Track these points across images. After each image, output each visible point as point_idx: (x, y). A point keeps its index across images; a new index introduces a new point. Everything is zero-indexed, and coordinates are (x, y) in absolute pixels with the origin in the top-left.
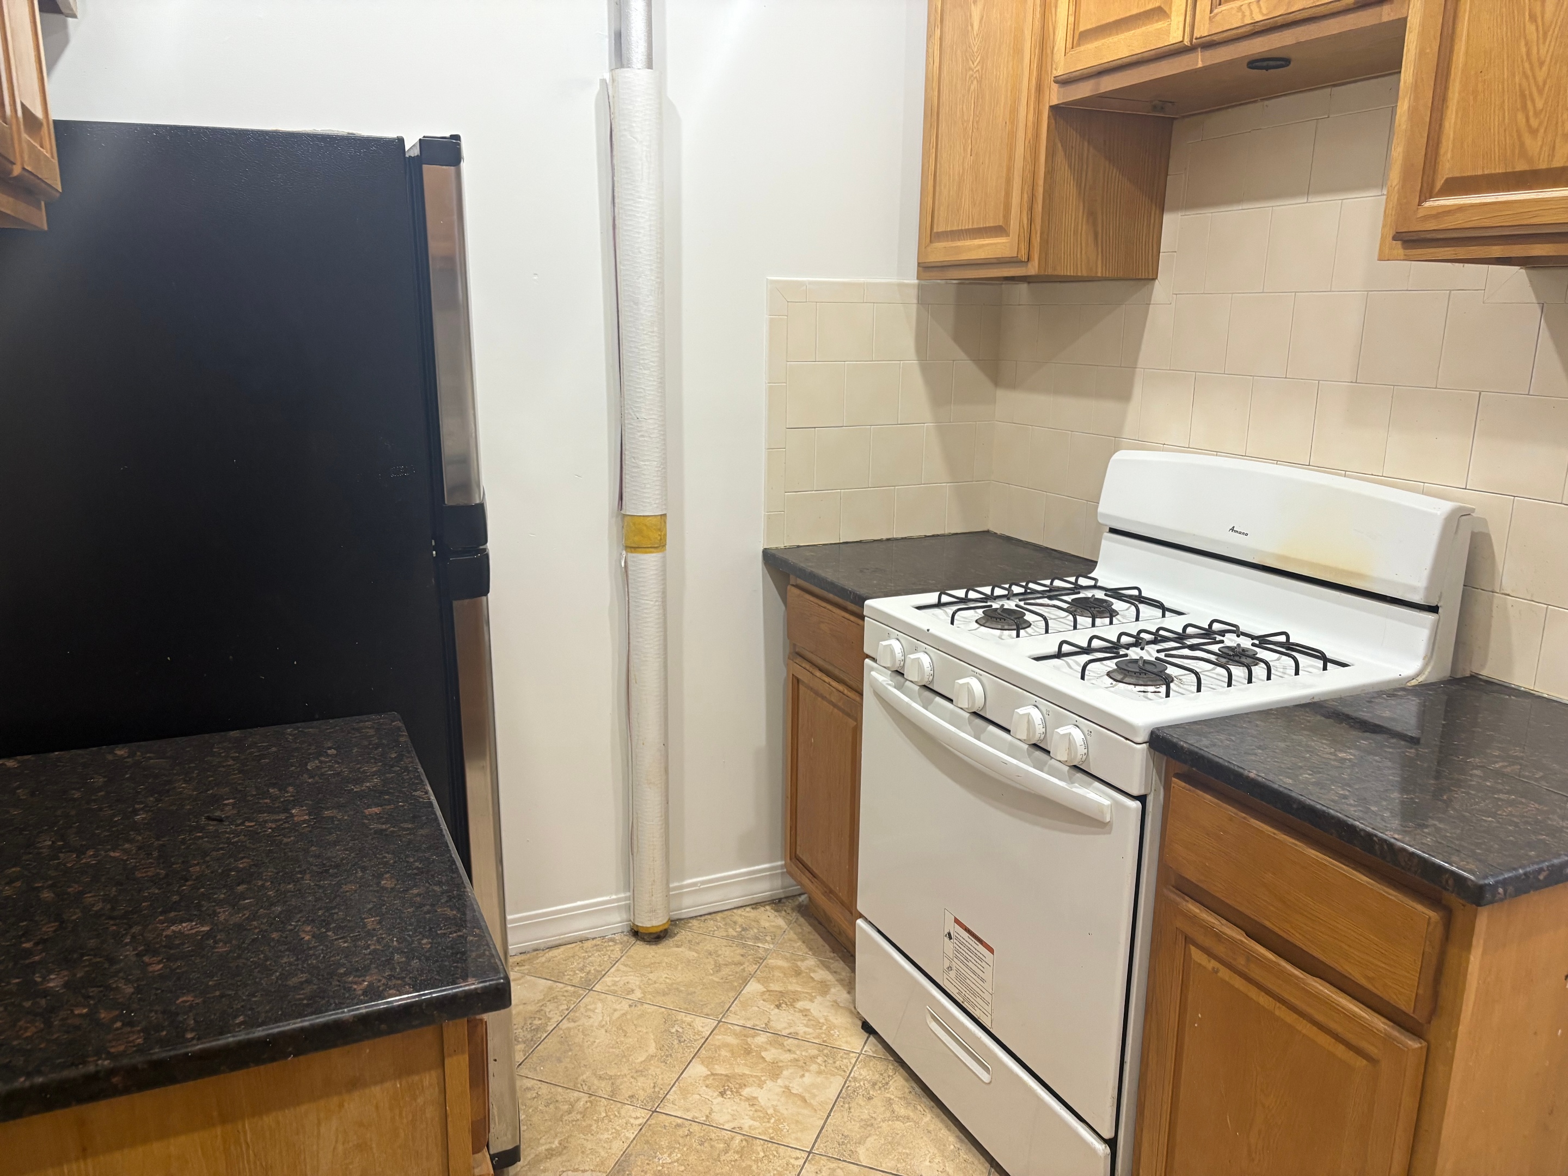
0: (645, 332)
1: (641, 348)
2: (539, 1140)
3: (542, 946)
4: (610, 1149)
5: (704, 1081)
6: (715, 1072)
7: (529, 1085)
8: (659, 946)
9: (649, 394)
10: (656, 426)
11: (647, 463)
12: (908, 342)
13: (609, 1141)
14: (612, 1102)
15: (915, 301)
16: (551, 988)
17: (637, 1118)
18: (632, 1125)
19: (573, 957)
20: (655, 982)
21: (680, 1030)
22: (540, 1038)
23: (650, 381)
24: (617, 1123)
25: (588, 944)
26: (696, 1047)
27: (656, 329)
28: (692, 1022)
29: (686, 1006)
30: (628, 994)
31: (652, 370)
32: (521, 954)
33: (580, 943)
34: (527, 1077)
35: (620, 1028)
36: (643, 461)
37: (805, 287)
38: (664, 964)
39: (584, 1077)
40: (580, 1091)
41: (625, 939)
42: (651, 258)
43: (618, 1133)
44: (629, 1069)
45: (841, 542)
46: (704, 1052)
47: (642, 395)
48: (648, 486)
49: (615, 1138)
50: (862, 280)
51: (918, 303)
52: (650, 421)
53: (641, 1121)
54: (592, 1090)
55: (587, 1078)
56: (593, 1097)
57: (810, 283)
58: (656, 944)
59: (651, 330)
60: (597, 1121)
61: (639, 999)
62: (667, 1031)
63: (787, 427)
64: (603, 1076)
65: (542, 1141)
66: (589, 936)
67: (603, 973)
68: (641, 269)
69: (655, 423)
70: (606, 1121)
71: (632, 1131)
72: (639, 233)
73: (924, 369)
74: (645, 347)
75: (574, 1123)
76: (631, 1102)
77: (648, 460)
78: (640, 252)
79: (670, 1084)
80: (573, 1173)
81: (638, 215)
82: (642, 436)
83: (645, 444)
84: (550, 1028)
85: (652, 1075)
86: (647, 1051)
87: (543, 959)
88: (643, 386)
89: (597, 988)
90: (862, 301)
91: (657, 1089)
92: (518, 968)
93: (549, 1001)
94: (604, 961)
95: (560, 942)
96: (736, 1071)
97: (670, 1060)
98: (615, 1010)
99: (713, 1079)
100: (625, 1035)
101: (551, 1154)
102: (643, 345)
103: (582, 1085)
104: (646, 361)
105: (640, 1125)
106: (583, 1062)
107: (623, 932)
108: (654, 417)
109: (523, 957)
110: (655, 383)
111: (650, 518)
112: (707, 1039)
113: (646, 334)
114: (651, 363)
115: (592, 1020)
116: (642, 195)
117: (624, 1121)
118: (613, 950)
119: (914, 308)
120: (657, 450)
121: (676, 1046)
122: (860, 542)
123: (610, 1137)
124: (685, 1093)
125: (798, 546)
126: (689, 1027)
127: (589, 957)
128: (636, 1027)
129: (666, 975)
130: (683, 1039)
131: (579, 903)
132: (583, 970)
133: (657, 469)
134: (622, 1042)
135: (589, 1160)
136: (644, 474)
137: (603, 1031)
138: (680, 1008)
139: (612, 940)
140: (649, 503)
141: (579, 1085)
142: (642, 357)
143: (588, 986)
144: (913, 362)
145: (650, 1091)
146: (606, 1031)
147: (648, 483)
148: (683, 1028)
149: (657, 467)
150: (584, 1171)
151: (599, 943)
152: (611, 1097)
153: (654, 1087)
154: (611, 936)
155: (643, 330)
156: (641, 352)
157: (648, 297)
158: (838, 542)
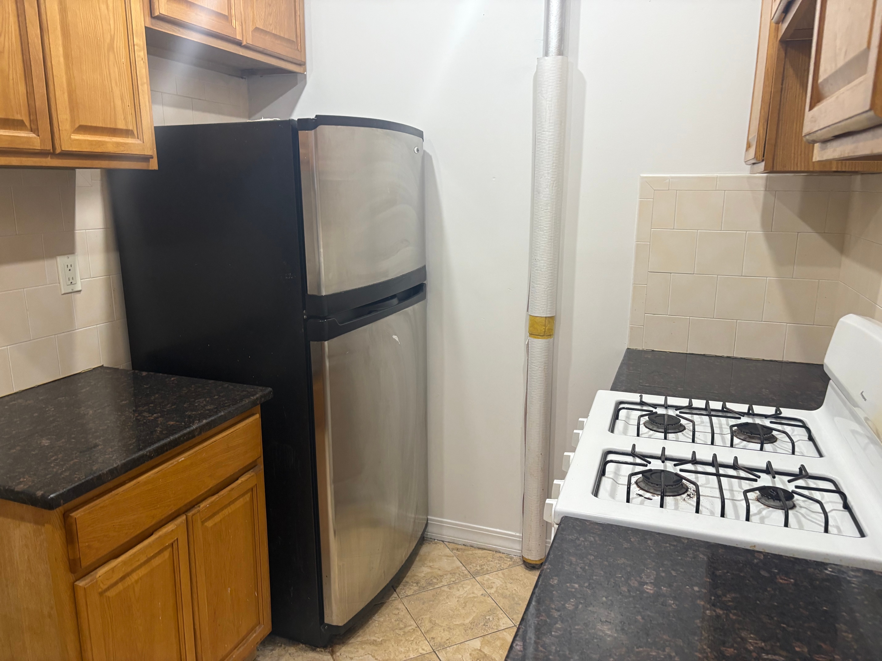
0: (542, 209)
1: (540, 218)
2: (376, 633)
3: (475, 546)
4: (397, 656)
5: (472, 651)
6: (482, 650)
7: (400, 607)
8: (530, 572)
9: (542, 246)
10: (546, 264)
11: (538, 286)
12: (756, 218)
13: (400, 652)
14: (422, 635)
15: (763, 189)
16: (458, 568)
17: (423, 649)
18: (418, 651)
19: (484, 557)
20: (507, 589)
21: (491, 619)
22: (428, 588)
23: (543, 238)
24: (413, 647)
25: (498, 555)
26: (488, 632)
27: (549, 208)
28: (502, 618)
29: (508, 609)
30: (487, 588)
31: (545, 231)
32: (464, 545)
33: (495, 552)
34: (403, 604)
35: (465, 603)
36: (536, 284)
37: (668, 180)
38: (522, 582)
39: (424, 617)
40: (415, 622)
41: (518, 560)
42: (549, 166)
43: (408, 651)
44: (447, 625)
45: (688, 353)
46: (489, 637)
47: (538, 246)
48: (538, 299)
49: (404, 653)
50: (715, 175)
51: (766, 190)
52: (542, 261)
53: (424, 652)
54: (421, 625)
55: (425, 618)
56: (418, 628)
57: (672, 178)
58: (530, 571)
59: (545, 208)
60: (406, 640)
61: (490, 593)
62: (485, 616)
63: (649, 271)
64: (432, 621)
65: (376, 635)
66: (501, 551)
67: (489, 572)
68: (542, 173)
69: (545, 263)
70: (410, 643)
71: (414, 654)
72: (543, 152)
73: (770, 238)
74: (542, 218)
75: (397, 635)
76: (430, 641)
77: (539, 284)
78: (542, 163)
79: (455, 643)
80: (372, 657)
81: (543, 141)
82: (537, 270)
83: (538, 275)
84: (437, 586)
85: (453, 633)
86: (464, 620)
87: (470, 552)
88: (539, 241)
89: (478, 578)
90: (715, 189)
91: (447, 642)
92: (455, 551)
93: (451, 573)
94: (496, 567)
95: (485, 547)
96: (493, 655)
97: (469, 631)
98: (473, 593)
99: (478, 653)
100: (463, 608)
101: (374, 643)
102: (540, 217)
103: (419, 620)
104: (542, 227)
105: (421, 654)
106: (432, 610)
107: (520, 556)
108: (544, 259)
109: (463, 547)
110: (546, 239)
111: (538, 318)
112: (499, 631)
113: (543, 211)
114: (544, 228)
115: (458, 592)
116: (546, 130)
117: (417, 647)
118: (505, 563)
119: (761, 195)
120: (546, 279)
121: (480, 626)
122: (704, 355)
123: (403, 651)
124: (458, 651)
125: (653, 351)
126: (497, 620)
127: (492, 561)
128: (473, 606)
129: (516, 588)
130: (487, 624)
131: (498, 530)
132: (481, 566)
133: (544, 290)
134: (459, 610)
135: (383, 655)
136: (536, 292)
137: (457, 599)
138: (504, 608)
139: (511, 558)
140: (538, 309)
141: (418, 619)
142: (539, 224)
143: (474, 575)
144: (758, 233)
145: (444, 640)
146: (458, 601)
147: (538, 298)
148: (493, 619)
149: (544, 288)
150: (376, 659)
151: (503, 557)
152: (425, 633)
153: (448, 640)
154: (512, 556)
155: (541, 208)
156: (540, 221)
157: (546, 189)
158: (686, 352)
